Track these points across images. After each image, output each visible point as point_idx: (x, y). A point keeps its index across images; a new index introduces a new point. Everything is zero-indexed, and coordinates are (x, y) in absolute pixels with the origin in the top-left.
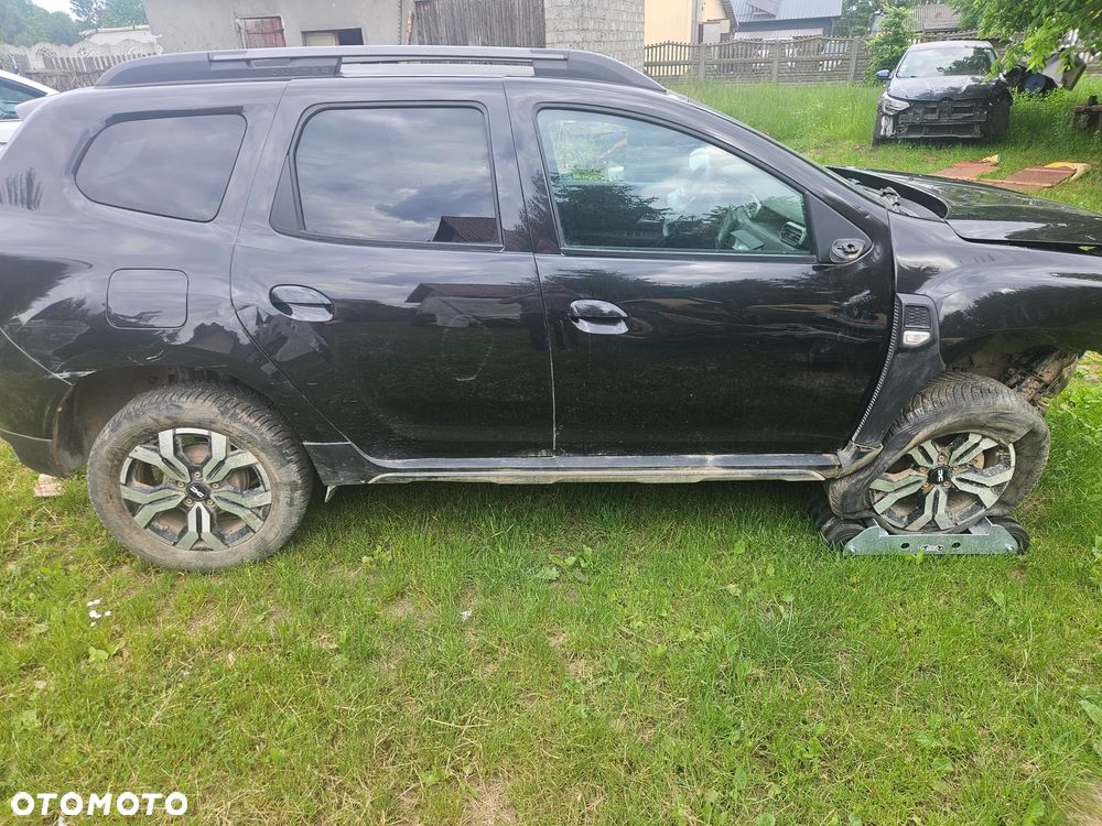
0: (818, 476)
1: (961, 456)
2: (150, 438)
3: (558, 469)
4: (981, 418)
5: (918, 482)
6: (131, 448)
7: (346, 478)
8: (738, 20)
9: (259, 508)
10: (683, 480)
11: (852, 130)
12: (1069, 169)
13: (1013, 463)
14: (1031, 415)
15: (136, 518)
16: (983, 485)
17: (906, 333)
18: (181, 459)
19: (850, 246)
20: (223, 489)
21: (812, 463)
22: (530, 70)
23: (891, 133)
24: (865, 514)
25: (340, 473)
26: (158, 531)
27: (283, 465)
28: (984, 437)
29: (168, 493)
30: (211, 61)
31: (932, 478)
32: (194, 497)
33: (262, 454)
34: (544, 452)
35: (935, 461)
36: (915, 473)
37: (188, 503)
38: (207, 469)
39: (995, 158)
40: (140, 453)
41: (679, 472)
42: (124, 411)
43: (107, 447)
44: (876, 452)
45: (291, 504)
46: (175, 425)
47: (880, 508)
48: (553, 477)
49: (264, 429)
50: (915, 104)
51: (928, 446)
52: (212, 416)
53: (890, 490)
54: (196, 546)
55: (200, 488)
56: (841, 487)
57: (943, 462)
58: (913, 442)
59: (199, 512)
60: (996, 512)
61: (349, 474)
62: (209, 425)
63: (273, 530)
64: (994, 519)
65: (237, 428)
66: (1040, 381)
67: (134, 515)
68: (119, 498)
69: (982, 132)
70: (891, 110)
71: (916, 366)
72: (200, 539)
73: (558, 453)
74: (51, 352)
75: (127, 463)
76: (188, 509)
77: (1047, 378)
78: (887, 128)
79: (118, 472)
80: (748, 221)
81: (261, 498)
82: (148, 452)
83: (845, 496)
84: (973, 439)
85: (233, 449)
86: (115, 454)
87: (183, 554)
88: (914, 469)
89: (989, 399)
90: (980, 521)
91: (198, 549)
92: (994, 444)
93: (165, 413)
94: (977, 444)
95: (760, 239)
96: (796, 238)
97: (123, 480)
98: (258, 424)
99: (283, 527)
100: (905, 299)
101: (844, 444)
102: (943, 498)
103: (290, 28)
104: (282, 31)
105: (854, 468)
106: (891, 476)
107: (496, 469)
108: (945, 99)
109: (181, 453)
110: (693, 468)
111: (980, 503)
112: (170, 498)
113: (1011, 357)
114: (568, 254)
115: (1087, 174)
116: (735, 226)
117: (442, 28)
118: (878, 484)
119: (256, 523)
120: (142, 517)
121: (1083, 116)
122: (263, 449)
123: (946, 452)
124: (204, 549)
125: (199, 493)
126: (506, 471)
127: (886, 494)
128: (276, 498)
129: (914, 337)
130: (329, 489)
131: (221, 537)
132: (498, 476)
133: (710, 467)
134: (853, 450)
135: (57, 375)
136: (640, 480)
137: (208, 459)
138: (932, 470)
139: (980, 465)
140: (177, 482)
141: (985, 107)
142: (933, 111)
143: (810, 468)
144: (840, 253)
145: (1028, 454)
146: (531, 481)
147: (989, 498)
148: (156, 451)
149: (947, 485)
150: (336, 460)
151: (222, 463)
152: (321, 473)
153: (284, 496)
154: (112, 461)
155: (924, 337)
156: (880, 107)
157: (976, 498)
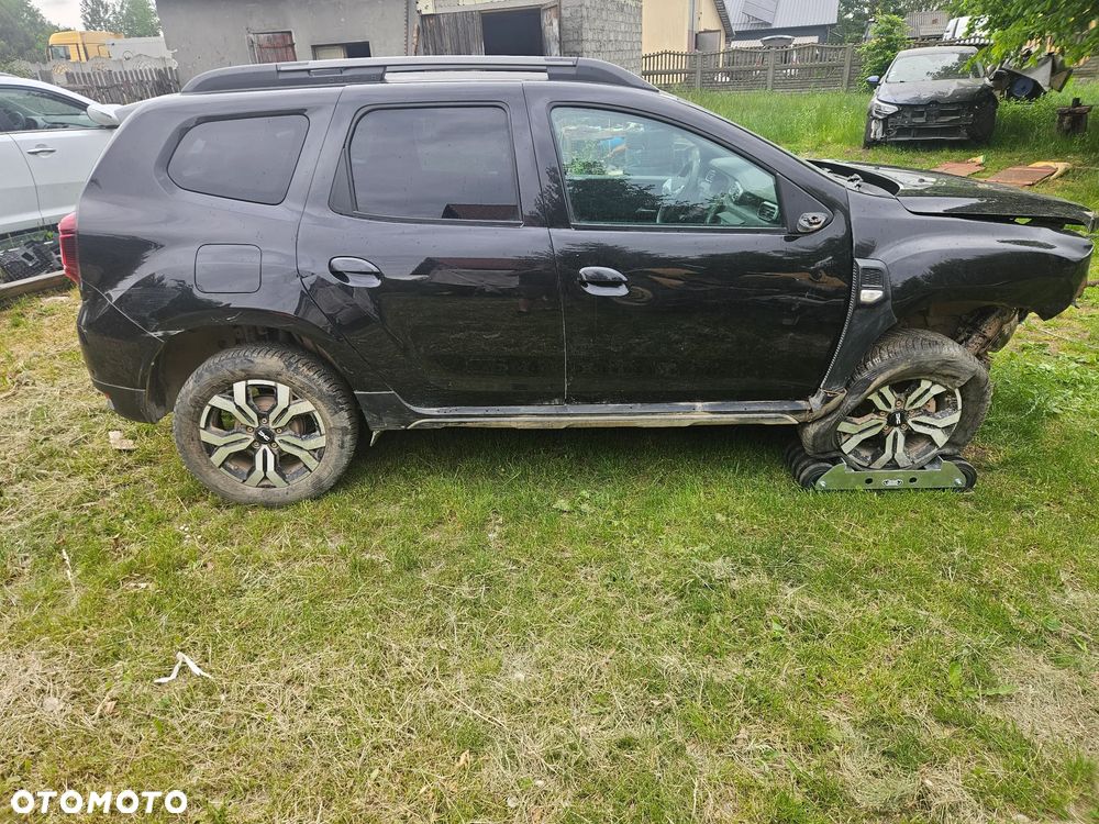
0: (792, 420)
1: (915, 401)
2: (226, 389)
3: (569, 415)
4: (930, 365)
5: (880, 424)
6: (211, 397)
7: (389, 424)
8: (735, 28)
9: (315, 450)
10: (676, 424)
11: (843, 135)
12: (1051, 167)
13: (960, 407)
14: (974, 365)
15: (212, 458)
16: (935, 427)
17: (863, 291)
18: (252, 407)
19: (814, 218)
20: (287, 433)
21: (786, 408)
22: (545, 75)
23: (881, 136)
24: (834, 455)
25: (384, 419)
26: (230, 470)
27: (336, 412)
28: (934, 383)
29: (239, 436)
30: (279, 71)
31: (891, 421)
32: (260, 440)
33: (319, 403)
34: (557, 401)
35: (893, 405)
36: (876, 416)
37: (256, 445)
38: (273, 416)
39: (980, 159)
40: (218, 401)
41: (672, 417)
42: (205, 365)
43: (191, 396)
44: (841, 396)
45: (342, 447)
46: (246, 379)
47: (847, 448)
48: (563, 422)
49: (321, 381)
50: (904, 108)
51: (886, 391)
52: (278, 369)
53: (854, 433)
54: (262, 483)
55: (267, 432)
56: (812, 430)
57: (900, 407)
58: (872, 386)
59: (265, 452)
60: (947, 451)
61: (392, 419)
62: (275, 377)
63: (325, 469)
64: (944, 456)
65: (299, 380)
66: (984, 337)
67: (210, 456)
68: (199, 440)
69: (969, 134)
70: (880, 114)
71: (873, 319)
72: (265, 478)
73: (568, 401)
74: (147, 315)
75: (207, 409)
76: (255, 451)
77: (989, 334)
78: (877, 131)
79: (199, 417)
80: (731, 205)
81: (317, 441)
82: (225, 400)
83: (815, 437)
84: (925, 385)
85: (295, 398)
86: (197, 402)
87: (251, 490)
88: (875, 413)
89: (937, 349)
90: (934, 460)
91: (263, 487)
92: (943, 390)
93: (240, 367)
94: (928, 390)
95: (741, 218)
96: (770, 215)
97: (202, 425)
98: (316, 376)
99: (336, 466)
100: (861, 263)
101: (814, 392)
102: (901, 439)
103: (301, 42)
104: (292, 45)
105: (823, 413)
106: (855, 420)
107: (517, 415)
108: (932, 102)
109: (251, 402)
110: (684, 413)
111: (933, 444)
112: (240, 441)
113: (960, 318)
114: (577, 228)
115: (1066, 172)
116: (721, 208)
117: (447, 40)
118: (844, 427)
119: (312, 463)
120: (218, 458)
121: (1067, 118)
122: (319, 399)
123: (903, 398)
124: (268, 486)
125: (265, 437)
126: (524, 417)
127: (852, 435)
128: (329, 441)
129: (869, 295)
130: (374, 434)
131: (283, 476)
132: (517, 422)
133: (700, 413)
134: (822, 395)
135: (152, 334)
136: (639, 424)
137: (274, 407)
138: (890, 414)
139: (932, 408)
140: (248, 427)
141: (971, 110)
142: (921, 114)
143: (783, 412)
144: (806, 224)
145: (973, 399)
146: (546, 426)
147: (940, 438)
148: (231, 399)
149: (904, 428)
150: (382, 407)
151: (286, 410)
152: (368, 419)
153: (336, 440)
154: (195, 407)
155: (878, 294)
156: (871, 111)
157: (929, 438)
